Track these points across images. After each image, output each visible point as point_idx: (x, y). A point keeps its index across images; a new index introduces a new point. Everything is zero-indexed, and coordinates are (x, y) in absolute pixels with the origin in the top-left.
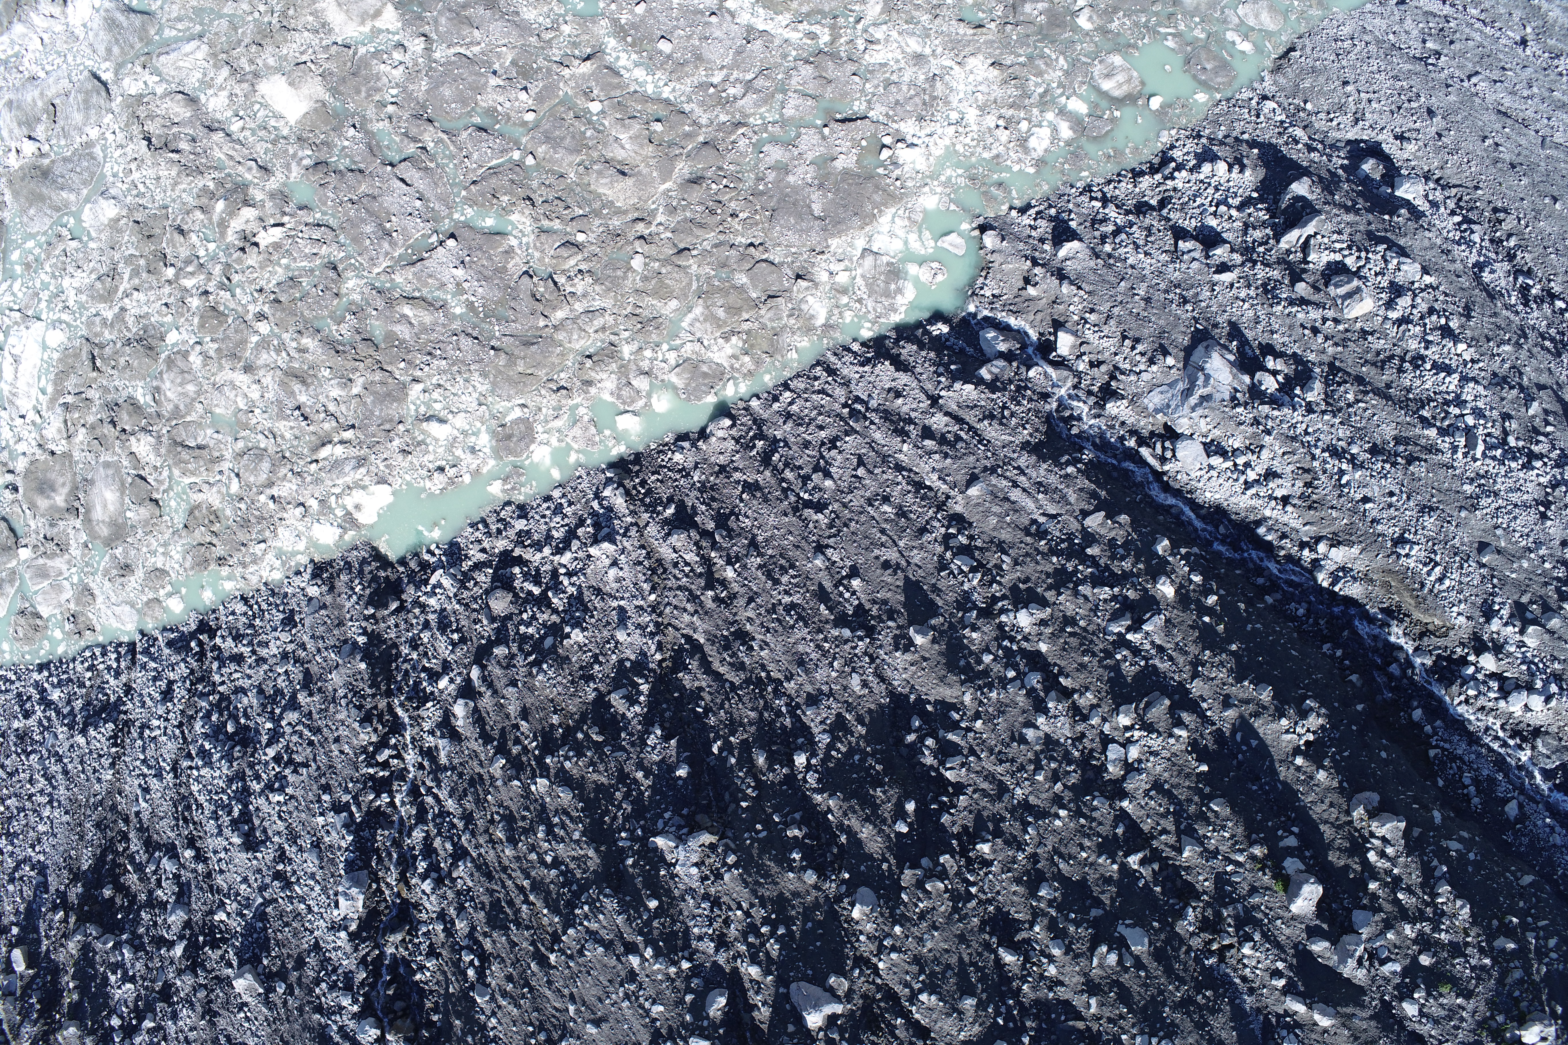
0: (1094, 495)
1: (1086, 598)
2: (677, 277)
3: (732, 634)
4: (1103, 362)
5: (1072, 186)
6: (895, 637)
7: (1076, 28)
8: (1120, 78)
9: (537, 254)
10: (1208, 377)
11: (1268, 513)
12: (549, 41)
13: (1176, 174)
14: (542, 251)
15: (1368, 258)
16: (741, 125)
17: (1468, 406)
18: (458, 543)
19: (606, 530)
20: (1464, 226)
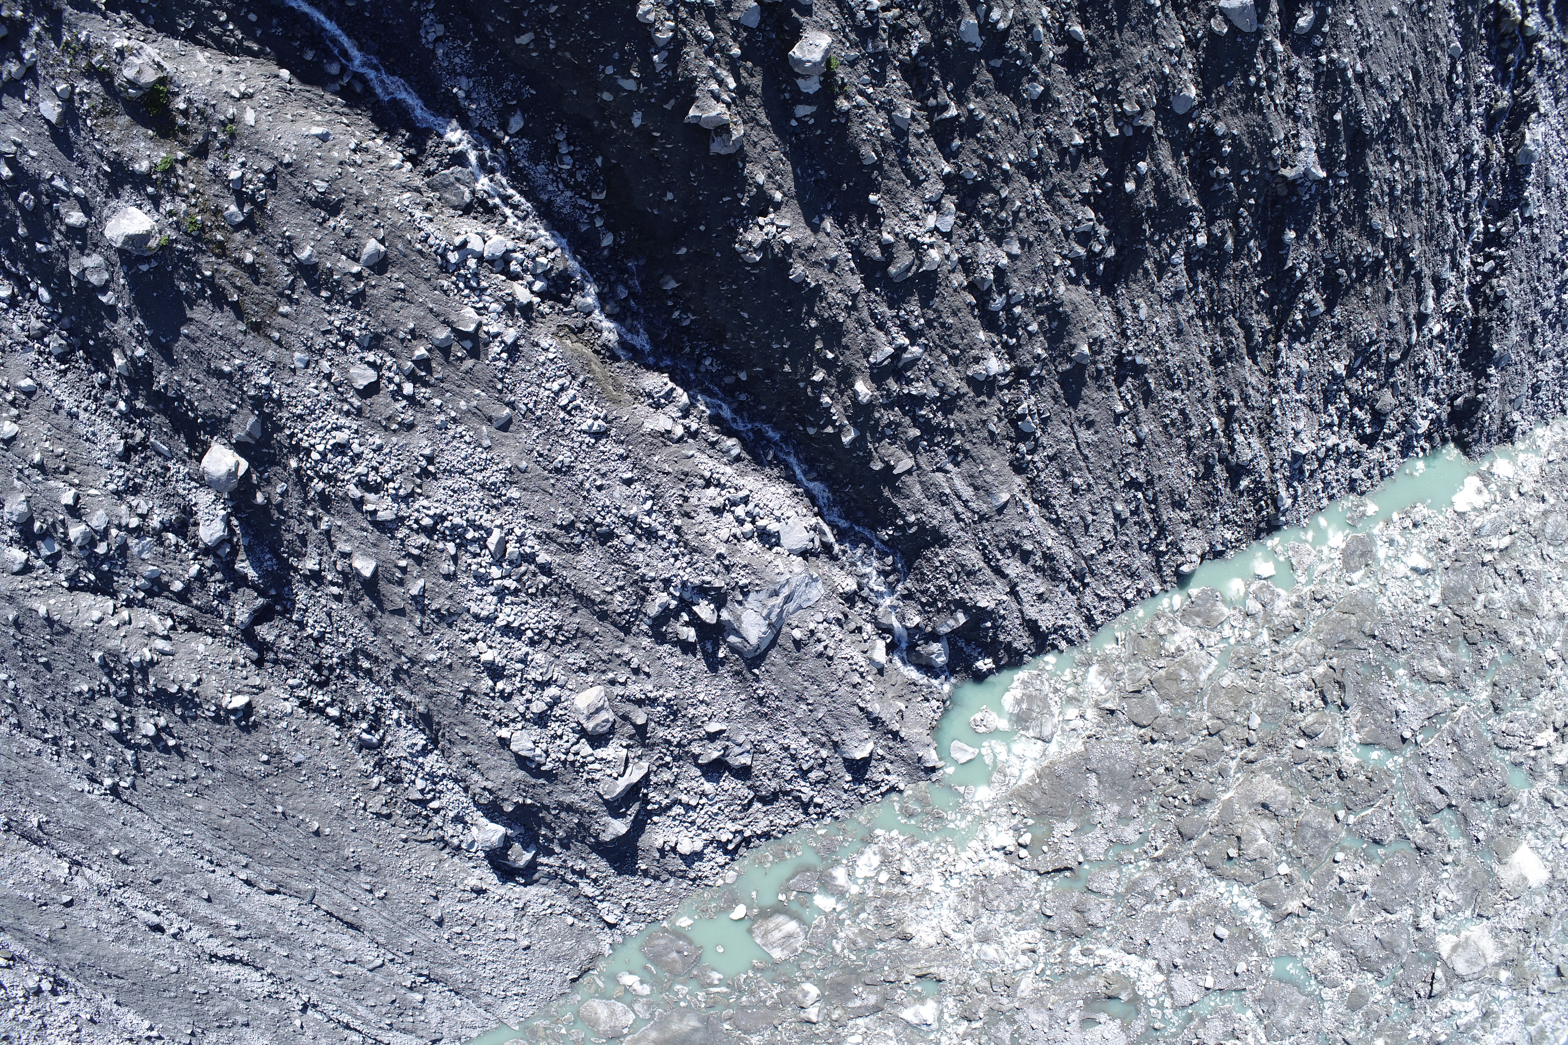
0: (896, 491)
1: (935, 384)
2: (1222, 709)
3: (1224, 364)
4: (853, 632)
5: (837, 818)
6: (1100, 352)
7: (820, 983)
8: (777, 935)
9: (1337, 726)
10: (767, 617)
11: (729, 470)
12: (1318, 929)
13: (731, 837)
14: (1334, 728)
15: (567, 754)
16: (1157, 859)
17: (492, 589)
18: (1403, 457)
19: (1296, 466)
20: (429, 796)
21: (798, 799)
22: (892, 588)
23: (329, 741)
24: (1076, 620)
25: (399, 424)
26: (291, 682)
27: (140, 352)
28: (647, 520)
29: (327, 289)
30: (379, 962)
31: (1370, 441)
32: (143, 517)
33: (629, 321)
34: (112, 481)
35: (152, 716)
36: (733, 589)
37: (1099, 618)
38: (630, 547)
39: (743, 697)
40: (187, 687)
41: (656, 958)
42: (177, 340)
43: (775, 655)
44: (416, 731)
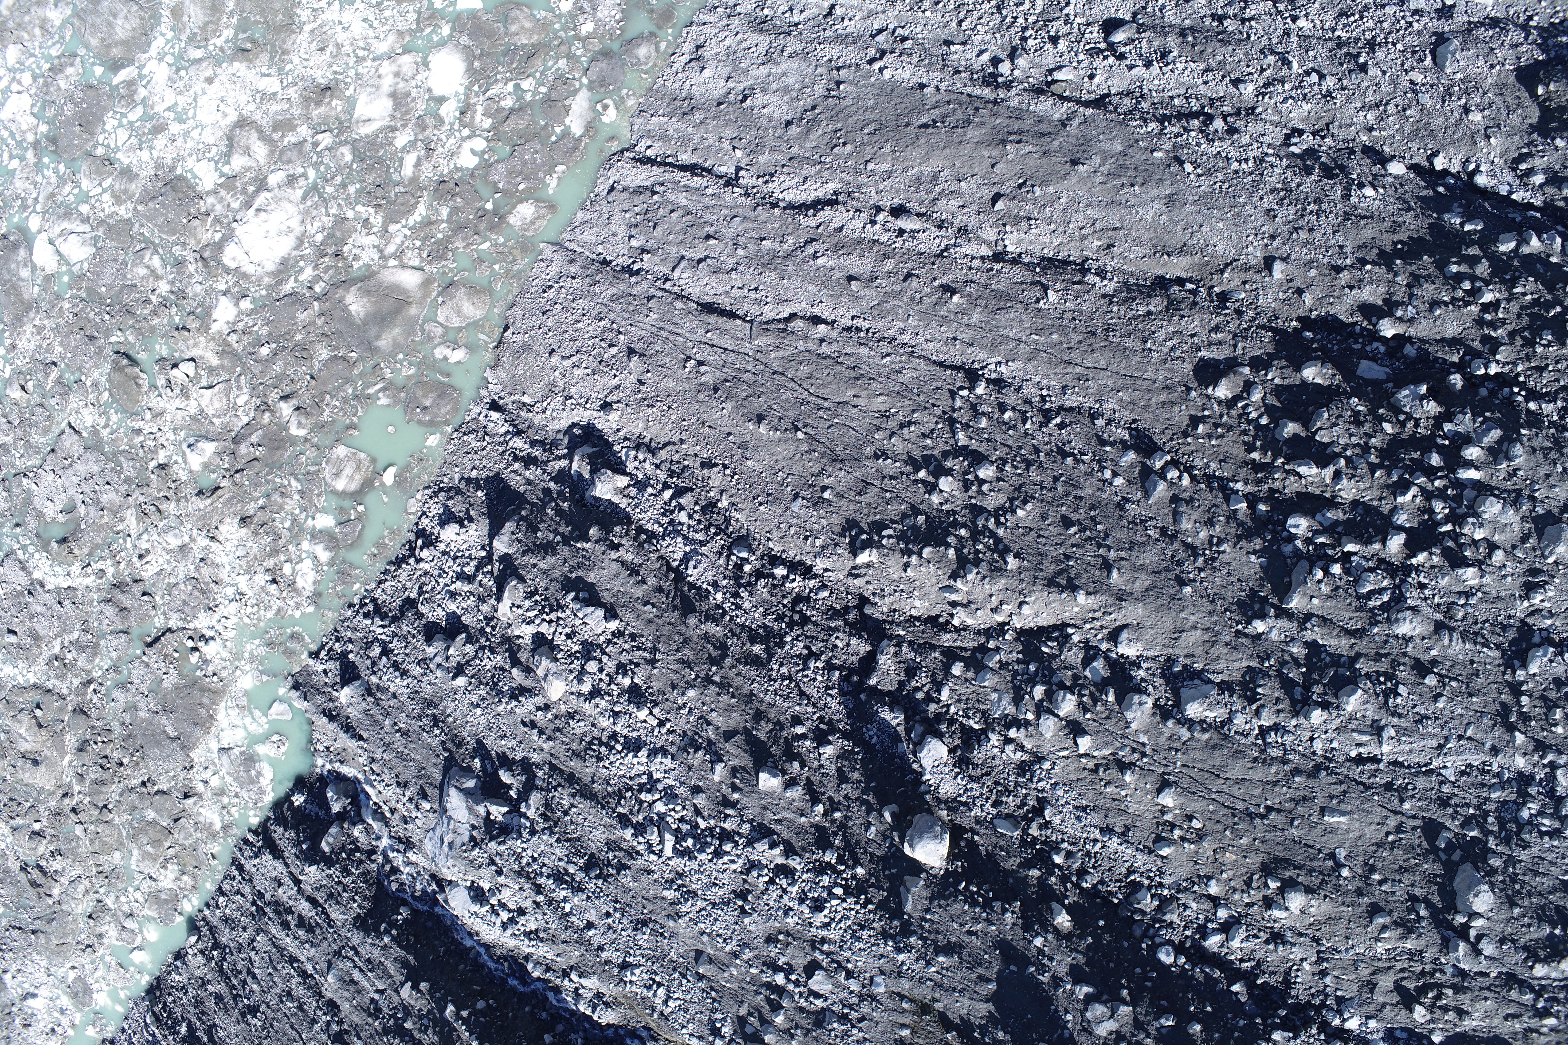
0: (405, 964)
5: (350, 607)
10: (450, 819)
11: (527, 950)
13: (423, 554)
15: (559, 618)
17: (660, 786)
20: (674, 503)
21: (383, 617)
22: (384, 854)
23: (775, 535)
24: (248, 866)
25: (778, 941)
26: (825, 594)
27: (1038, 942)
28: (565, 893)
30: (677, 273)
32: (1007, 741)
34: (1048, 772)
38: (569, 862)
39: (450, 719)
40: (915, 559)
42: (999, 972)
43: (437, 777)
44: (699, 583)
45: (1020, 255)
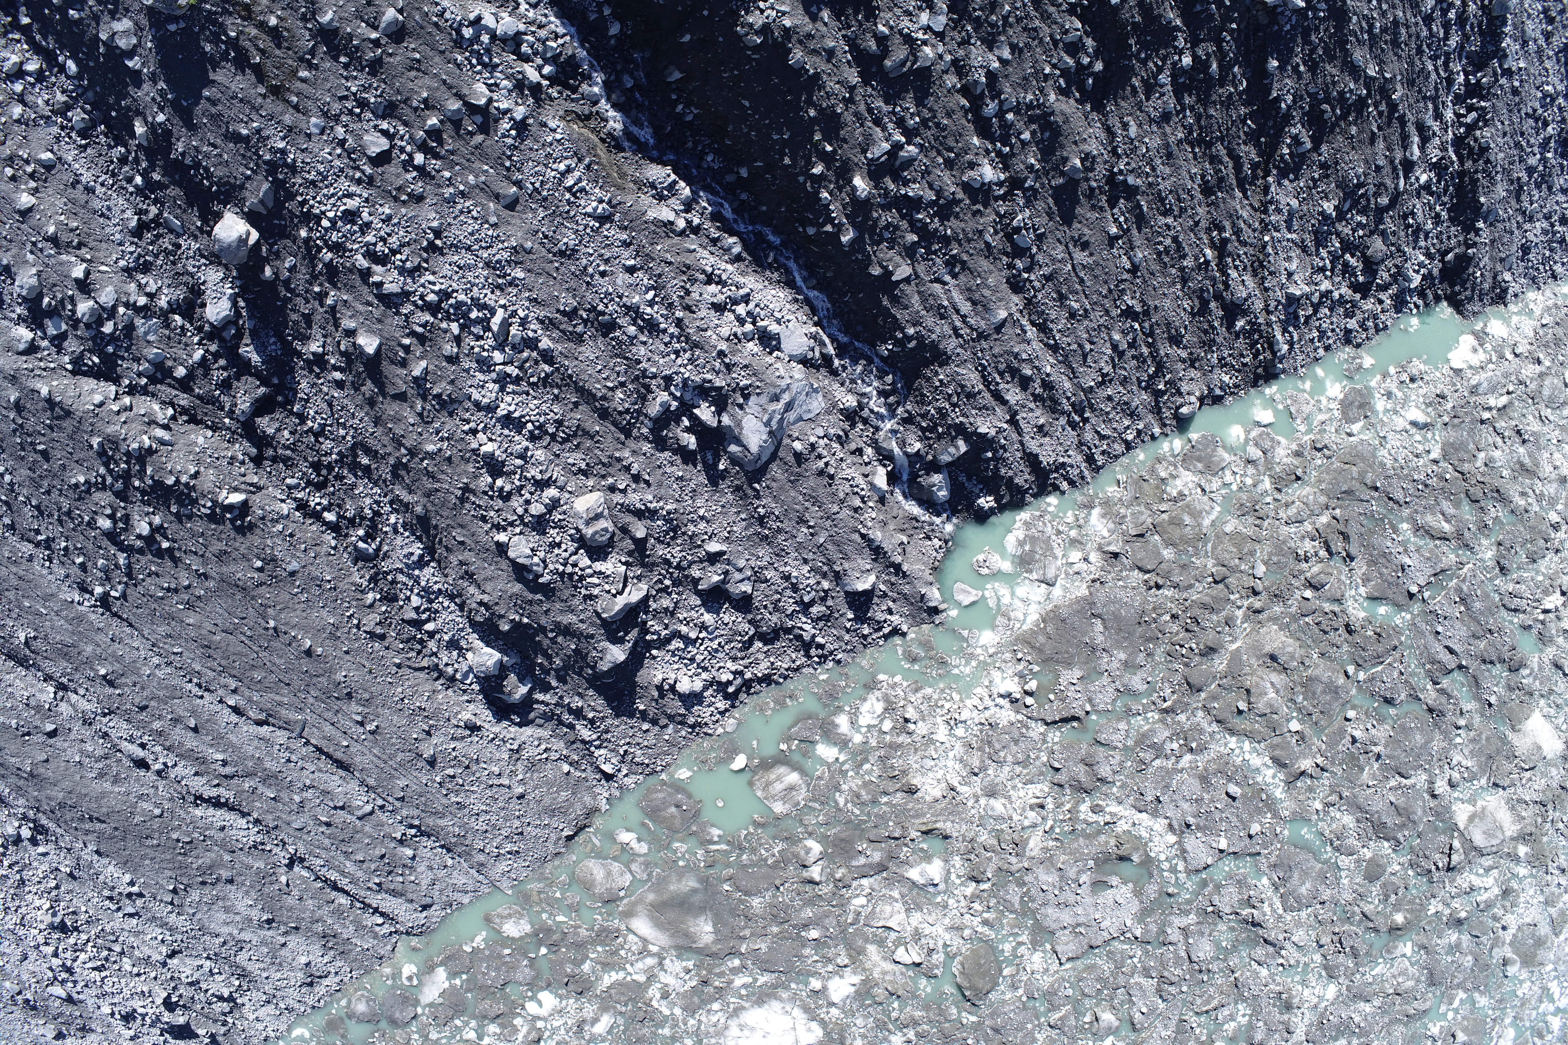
0: (895, 300)
1: (931, 187)
3: (1214, 194)
4: (853, 453)
5: (839, 662)
6: (1092, 170)
7: (823, 839)
8: (779, 787)
9: (1343, 578)
10: (767, 424)
11: (730, 268)
12: (1332, 792)
13: (731, 677)
14: (1339, 580)
15: (565, 565)
16: (1166, 711)
17: (494, 375)
18: (1397, 312)
19: (1291, 310)
20: (424, 616)
21: (799, 638)
23: (324, 549)
24: (1077, 458)
25: (409, 195)
26: (289, 481)
27: (161, 118)
28: (648, 310)
29: (346, 55)
30: (368, 808)
31: (1363, 290)
32: (151, 296)
33: (634, 112)
34: (123, 258)
35: (147, 514)
36: (734, 391)
37: (1100, 459)
38: (632, 338)
39: (743, 516)
40: (184, 479)
41: (653, 812)
42: (197, 104)
43: (775, 470)
44: (412, 538)
45: (45, 680)
